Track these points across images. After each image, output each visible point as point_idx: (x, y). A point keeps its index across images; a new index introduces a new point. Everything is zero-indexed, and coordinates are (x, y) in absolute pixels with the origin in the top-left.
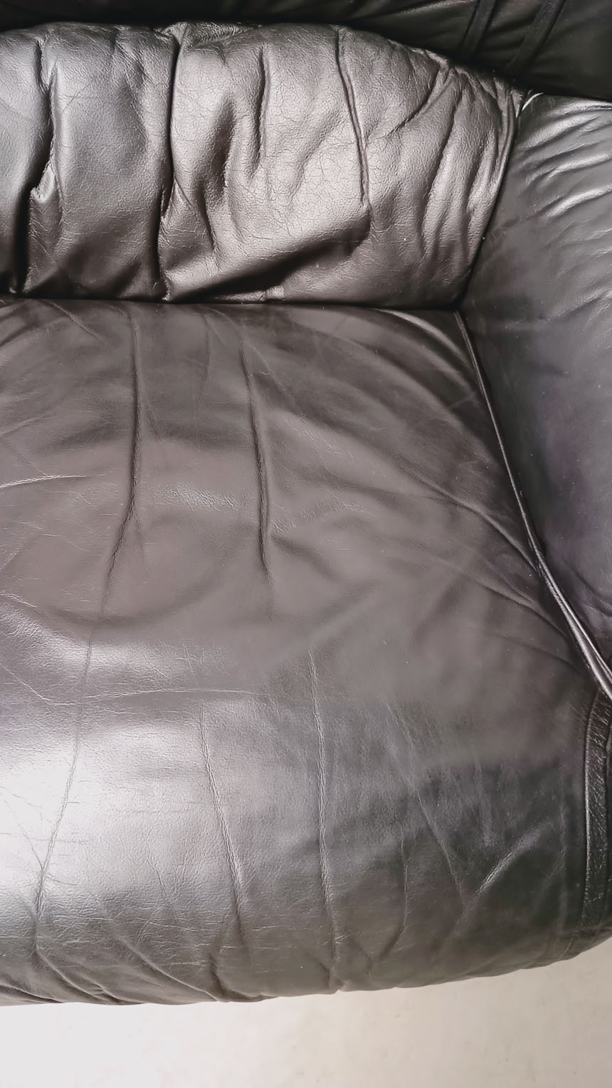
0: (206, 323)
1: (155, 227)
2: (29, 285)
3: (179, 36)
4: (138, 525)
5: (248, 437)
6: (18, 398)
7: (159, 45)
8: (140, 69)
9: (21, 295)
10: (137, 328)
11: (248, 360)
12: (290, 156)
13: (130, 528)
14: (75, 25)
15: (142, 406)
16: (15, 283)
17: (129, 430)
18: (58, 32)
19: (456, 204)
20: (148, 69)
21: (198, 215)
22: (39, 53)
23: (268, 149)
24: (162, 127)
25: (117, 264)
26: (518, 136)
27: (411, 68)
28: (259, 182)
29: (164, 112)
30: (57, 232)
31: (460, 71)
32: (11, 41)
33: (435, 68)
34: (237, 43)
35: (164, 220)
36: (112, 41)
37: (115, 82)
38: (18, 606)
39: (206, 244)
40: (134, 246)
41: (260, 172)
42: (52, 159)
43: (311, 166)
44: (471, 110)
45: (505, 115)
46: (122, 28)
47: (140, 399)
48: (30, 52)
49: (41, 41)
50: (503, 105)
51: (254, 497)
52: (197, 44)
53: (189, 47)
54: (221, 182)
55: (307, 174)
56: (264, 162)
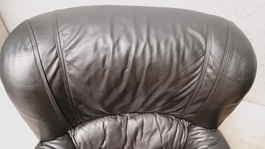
1: (123, 148)
3: (128, 116)
7: (123, 118)
8: (121, 124)
12: (148, 136)
19: (178, 143)
20: (123, 124)
21: (131, 146)
23: (144, 135)
24: (125, 133)
26: (189, 132)
27: (169, 121)
29: (126, 130)
31: (177, 119)
32: (98, 120)
33: (173, 119)
34: (138, 118)
35: (125, 147)
36: (116, 119)
37: (117, 127)
41: (143, 139)
42: (105, 140)
43: (152, 138)
44: (180, 127)
45: (186, 127)
46: (118, 116)
48: (102, 122)
49: (104, 120)
50: (185, 125)
52: (131, 118)
53: (130, 119)
54: (135, 140)
55: (151, 138)
56: (143, 137)
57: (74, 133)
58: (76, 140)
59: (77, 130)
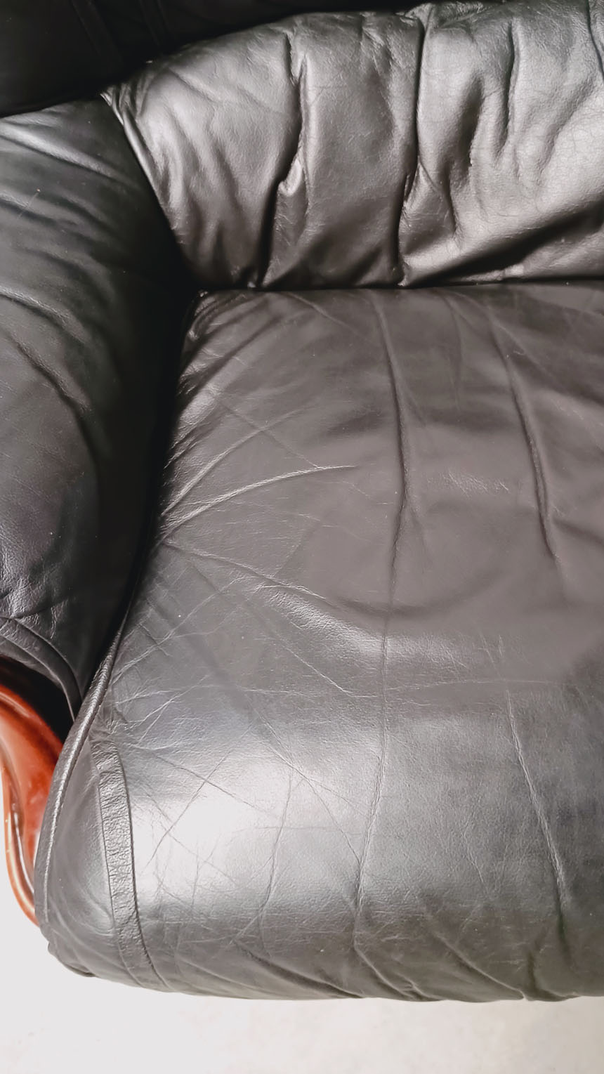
0: (449, 306)
1: (398, 211)
2: (268, 278)
3: (423, 18)
4: (413, 514)
5: (516, 420)
6: (277, 391)
7: (405, 28)
8: (387, 54)
9: (259, 289)
10: (382, 315)
11: (500, 341)
12: (540, 129)
13: (407, 517)
14: (321, 15)
15: (401, 393)
16: (256, 277)
17: (391, 418)
18: (305, 24)
20: (395, 55)
21: (442, 198)
22: (288, 47)
23: (516, 124)
24: (409, 110)
25: (358, 251)
28: (506, 159)
29: (411, 96)
30: (301, 225)
32: (260, 36)
34: (485, 21)
35: (406, 205)
36: (359, 28)
37: (363, 69)
38: (307, 598)
39: (448, 226)
40: (376, 234)
41: (508, 148)
42: (300, 151)
43: (563, 141)
46: (367, 15)
47: (398, 385)
48: (279, 44)
49: (290, 34)
51: (528, 480)
52: (443, 24)
53: (435, 28)
54: (466, 163)
55: (557, 147)
56: (511, 139)
57: (133, 102)
58: (144, 134)
59: (147, 84)
